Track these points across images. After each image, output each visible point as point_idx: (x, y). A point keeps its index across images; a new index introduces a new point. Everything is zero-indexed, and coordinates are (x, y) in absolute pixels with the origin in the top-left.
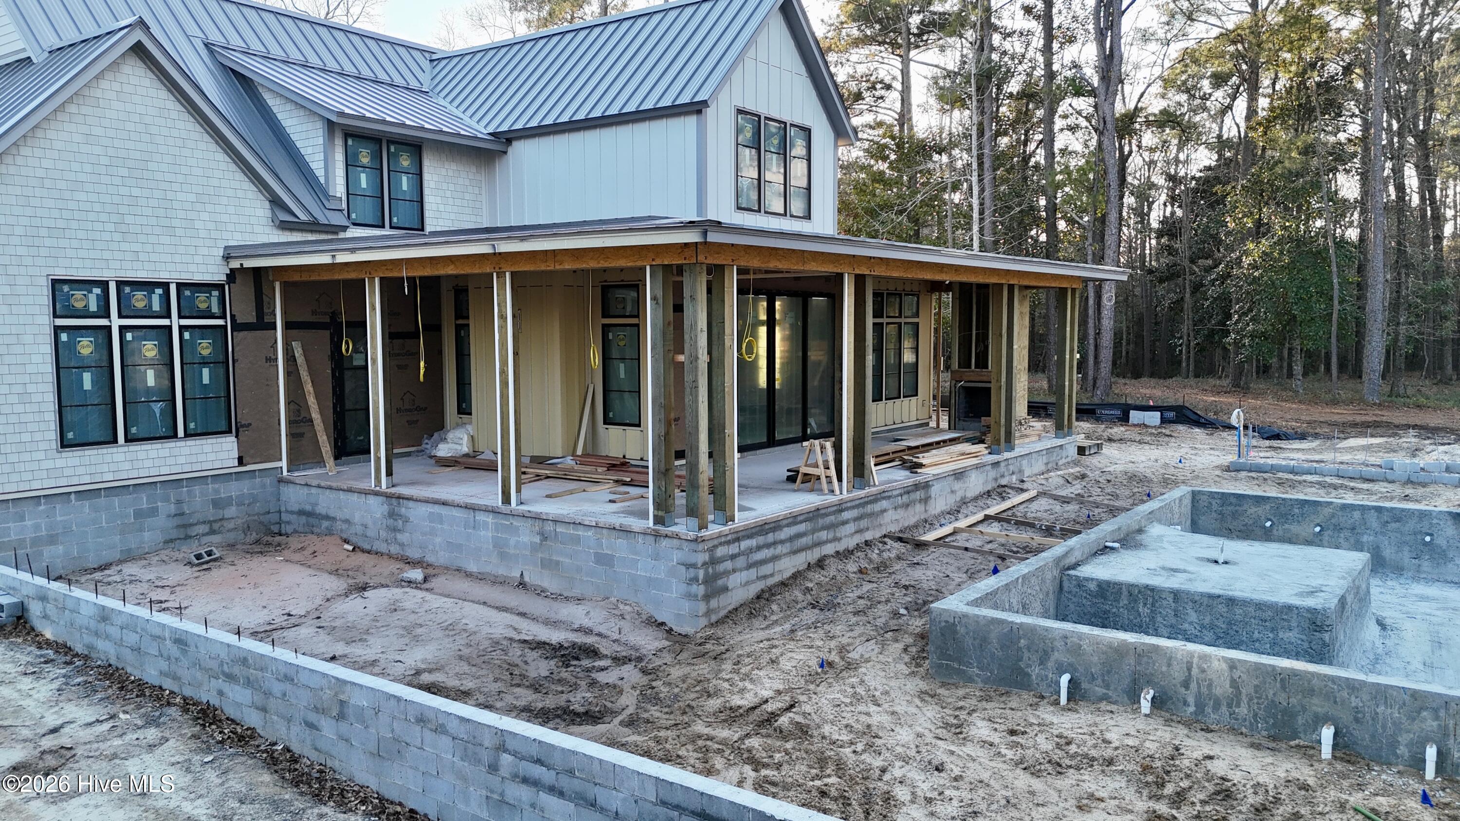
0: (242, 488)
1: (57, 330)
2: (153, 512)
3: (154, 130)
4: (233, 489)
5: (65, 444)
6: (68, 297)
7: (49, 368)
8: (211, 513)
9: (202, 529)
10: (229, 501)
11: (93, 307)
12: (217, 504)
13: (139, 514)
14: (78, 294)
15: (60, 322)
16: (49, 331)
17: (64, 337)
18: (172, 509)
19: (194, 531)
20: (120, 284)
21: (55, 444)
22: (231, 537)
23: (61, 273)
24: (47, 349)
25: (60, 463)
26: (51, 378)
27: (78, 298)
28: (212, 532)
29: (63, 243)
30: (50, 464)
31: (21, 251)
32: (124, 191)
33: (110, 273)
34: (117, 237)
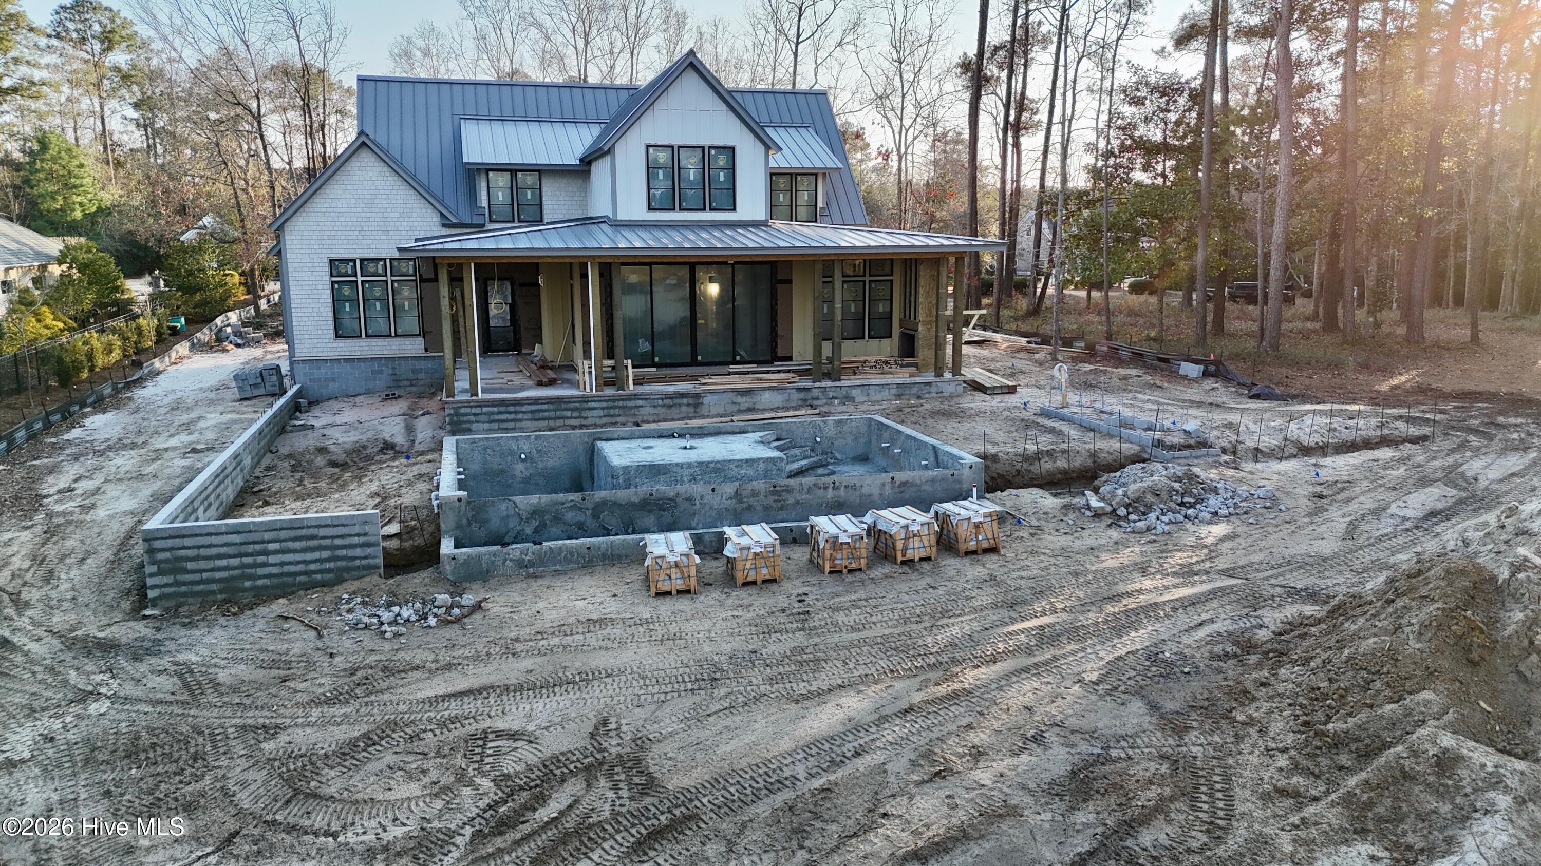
0: (430, 365)
1: (333, 283)
2: (381, 372)
3: (377, 183)
4: (423, 365)
5: (337, 336)
6: (338, 267)
7: (330, 301)
8: (411, 376)
9: (406, 383)
10: (420, 371)
11: (350, 272)
12: (414, 371)
13: (373, 372)
14: (343, 266)
15: (334, 279)
16: (329, 283)
17: (336, 286)
18: (391, 372)
19: (401, 384)
20: (362, 260)
21: (333, 336)
22: (422, 389)
23: (334, 256)
24: (329, 291)
25: (335, 345)
26: (331, 305)
27: (342, 268)
28: (412, 385)
29: (335, 242)
30: (330, 345)
31: (316, 247)
32: (363, 215)
33: (357, 255)
34: (360, 237)
